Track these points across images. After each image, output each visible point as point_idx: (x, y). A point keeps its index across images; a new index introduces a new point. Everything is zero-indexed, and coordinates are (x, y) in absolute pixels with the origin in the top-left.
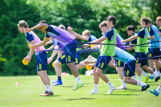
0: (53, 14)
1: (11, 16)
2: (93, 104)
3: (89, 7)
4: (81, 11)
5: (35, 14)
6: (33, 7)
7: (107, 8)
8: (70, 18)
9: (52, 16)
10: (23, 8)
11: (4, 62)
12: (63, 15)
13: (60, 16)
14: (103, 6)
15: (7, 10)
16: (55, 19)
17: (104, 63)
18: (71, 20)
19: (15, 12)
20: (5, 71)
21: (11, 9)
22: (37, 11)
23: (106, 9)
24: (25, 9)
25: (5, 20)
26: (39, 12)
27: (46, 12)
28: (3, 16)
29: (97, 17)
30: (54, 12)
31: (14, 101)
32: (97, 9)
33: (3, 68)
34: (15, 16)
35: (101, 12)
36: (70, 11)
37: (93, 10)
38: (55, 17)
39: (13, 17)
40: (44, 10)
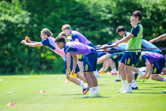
0: (103, 11)
1: (61, 13)
2: (143, 102)
3: (139, 4)
4: (130, 8)
5: (85, 11)
6: (83, 4)
7: (157, 4)
8: (120, 15)
9: (101, 13)
10: (72, 5)
11: (53, 60)
12: (113, 12)
13: (110, 13)
14: (153, 3)
15: (57, 7)
16: (105, 16)
17: (130, 59)
18: (122, 18)
19: (65, 9)
20: (55, 69)
21: (61, 6)
22: (87, 8)
23: (156, 6)
24: (74, 6)
25: (55, 17)
26: (88, 9)
27: (95, 10)
28: (53, 13)
29: (147, 15)
30: (104, 9)
31: (63, 99)
32: (147, 6)
33: (52, 66)
34: (65, 13)
35: (151, 9)
36: (119, 8)
37: (143, 7)
38: (104, 14)
39: (63, 14)
40: (93, 8)
